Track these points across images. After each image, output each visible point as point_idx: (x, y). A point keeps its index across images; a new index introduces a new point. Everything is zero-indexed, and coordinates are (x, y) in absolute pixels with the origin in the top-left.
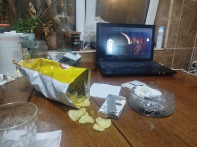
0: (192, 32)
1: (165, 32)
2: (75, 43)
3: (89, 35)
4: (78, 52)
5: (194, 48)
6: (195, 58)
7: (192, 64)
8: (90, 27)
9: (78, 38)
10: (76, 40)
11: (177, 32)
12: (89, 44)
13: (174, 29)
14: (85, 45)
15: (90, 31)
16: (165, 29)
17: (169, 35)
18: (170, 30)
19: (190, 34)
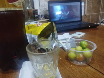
0: (99, 4)
1: (85, 5)
2: (36, 16)
3: (43, 11)
4: (38, 21)
5: (100, 13)
6: (101, 18)
7: (101, 21)
8: (43, 5)
9: (37, 13)
10: (36, 14)
11: (91, 4)
12: (44, 16)
13: (90, 3)
14: (41, 17)
15: (43, 8)
16: (85, 3)
17: (87, 7)
18: (88, 3)
19: (98, 5)
